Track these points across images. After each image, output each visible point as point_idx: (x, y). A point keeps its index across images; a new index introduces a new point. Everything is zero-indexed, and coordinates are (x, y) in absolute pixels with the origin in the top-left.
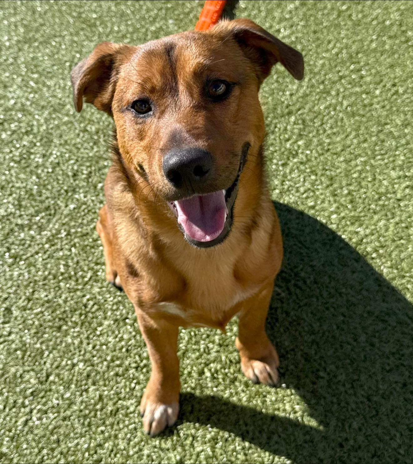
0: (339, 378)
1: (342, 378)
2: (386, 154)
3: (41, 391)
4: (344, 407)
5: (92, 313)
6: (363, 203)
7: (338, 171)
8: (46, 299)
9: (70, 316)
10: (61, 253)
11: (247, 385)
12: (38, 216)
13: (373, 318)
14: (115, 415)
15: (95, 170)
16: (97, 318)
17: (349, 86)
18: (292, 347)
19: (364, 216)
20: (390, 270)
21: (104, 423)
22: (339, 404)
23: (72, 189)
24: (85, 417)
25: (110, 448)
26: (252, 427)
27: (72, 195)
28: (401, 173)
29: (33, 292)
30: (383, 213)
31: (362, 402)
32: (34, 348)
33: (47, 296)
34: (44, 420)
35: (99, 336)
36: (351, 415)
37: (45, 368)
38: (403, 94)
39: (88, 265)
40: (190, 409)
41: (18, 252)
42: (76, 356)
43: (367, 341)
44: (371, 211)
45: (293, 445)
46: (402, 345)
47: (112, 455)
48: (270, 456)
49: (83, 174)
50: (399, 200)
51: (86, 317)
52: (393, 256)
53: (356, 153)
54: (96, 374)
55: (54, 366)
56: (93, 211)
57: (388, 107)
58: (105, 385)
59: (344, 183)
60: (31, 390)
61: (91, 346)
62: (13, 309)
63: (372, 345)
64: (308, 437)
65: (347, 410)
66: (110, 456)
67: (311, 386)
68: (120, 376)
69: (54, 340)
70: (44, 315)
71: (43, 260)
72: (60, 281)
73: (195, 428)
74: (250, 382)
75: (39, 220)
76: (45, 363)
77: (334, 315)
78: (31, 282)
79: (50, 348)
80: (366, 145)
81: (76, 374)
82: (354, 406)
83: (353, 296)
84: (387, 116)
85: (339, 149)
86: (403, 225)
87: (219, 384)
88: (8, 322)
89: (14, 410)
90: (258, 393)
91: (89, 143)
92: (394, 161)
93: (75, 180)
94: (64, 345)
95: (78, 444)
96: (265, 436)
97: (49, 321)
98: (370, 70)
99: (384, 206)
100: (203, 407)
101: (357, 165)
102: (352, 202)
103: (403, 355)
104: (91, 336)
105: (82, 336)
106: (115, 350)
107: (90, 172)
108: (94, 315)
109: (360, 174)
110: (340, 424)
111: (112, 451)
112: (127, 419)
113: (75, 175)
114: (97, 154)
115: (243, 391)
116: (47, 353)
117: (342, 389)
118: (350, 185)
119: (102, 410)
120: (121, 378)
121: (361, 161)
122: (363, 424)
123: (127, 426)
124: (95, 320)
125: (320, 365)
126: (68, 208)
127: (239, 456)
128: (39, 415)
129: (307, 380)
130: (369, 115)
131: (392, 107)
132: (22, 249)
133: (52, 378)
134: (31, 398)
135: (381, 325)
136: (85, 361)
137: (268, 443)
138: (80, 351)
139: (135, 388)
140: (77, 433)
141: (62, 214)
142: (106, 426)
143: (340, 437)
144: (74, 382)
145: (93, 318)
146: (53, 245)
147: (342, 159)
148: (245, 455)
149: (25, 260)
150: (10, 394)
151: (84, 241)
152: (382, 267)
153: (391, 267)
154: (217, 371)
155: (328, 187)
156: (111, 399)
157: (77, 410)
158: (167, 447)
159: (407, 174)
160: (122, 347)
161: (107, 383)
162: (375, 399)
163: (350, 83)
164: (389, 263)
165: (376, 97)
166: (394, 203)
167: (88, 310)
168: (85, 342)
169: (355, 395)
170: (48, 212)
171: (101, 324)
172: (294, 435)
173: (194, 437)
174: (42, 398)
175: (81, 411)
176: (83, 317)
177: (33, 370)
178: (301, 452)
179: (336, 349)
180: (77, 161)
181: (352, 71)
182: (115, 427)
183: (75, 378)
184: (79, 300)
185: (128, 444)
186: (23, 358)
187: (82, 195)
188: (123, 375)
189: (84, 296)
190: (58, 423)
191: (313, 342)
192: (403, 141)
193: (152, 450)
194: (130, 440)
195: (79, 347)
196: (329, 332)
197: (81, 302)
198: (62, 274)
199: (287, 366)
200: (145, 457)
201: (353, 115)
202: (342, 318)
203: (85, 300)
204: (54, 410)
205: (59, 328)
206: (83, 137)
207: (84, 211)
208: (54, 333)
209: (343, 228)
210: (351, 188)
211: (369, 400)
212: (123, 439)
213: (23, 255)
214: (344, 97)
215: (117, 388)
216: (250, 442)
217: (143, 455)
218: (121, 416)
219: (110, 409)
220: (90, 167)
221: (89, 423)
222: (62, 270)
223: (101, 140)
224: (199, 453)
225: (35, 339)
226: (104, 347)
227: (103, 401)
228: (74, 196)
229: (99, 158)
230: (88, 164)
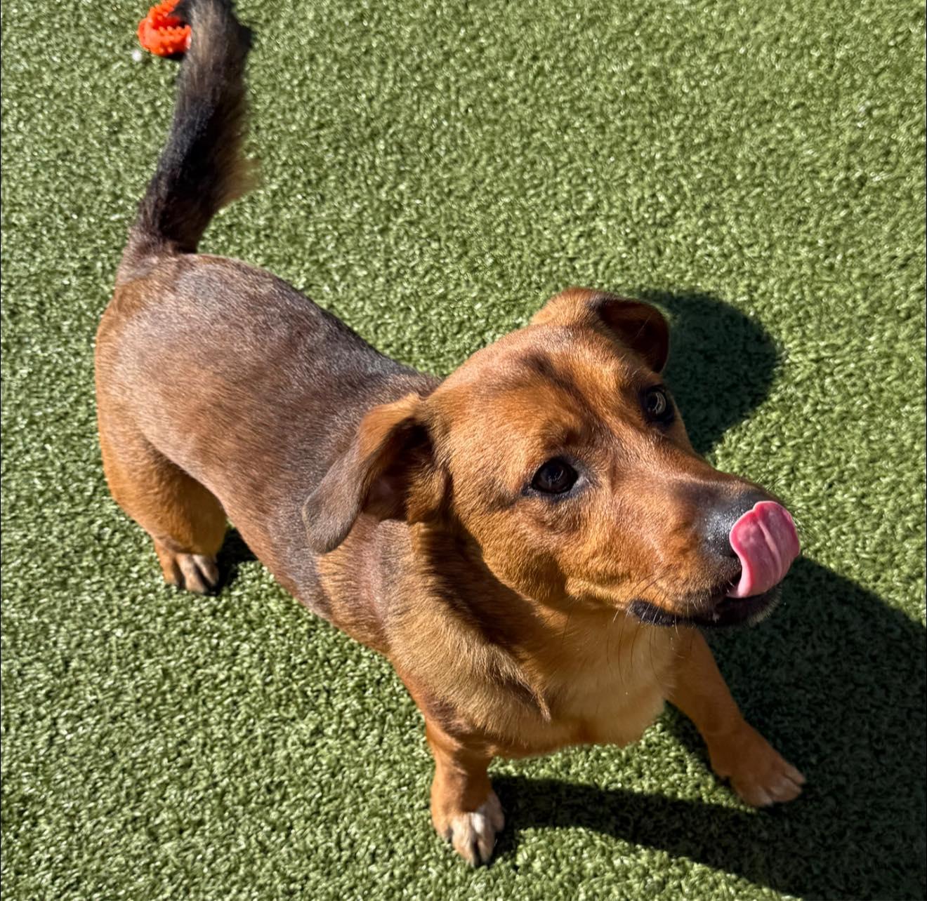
2: (541, 184)
3: (61, 688)
5: (115, 546)
6: (520, 275)
7: (472, 227)
8: (25, 541)
9: (76, 560)
10: (28, 459)
14: (196, 692)
15: (48, 297)
16: (125, 552)
17: (465, 70)
19: (524, 297)
21: (181, 709)
24: (148, 707)
25: (201, 741)
27: (18, 352)
28: (569, 213)
30: (552, 285)
32: (29, 625)
33: (25, 536)
34: (81, 730)
35: (137, 581)
37: (58, 652)
38: (552, 72)
39: (84, 469)
42: (106, 621)
44: (534, 286)
47: (207, 752)
49: (29, 308)
50: (572, 260)
51: (105, 555)
53: (495, 191)
54: (149, 640)
55: (73, 645)
56: (66, 372)
57: (531, 100)
58: (168, 653)
59: (485, 246)
60: (44, 691)
61: (127, 599)
66: (203, 753)
68: (189, 633)
69: (59, 604)
70: (31, 569)
72: (41, 507)
76: (55, 643)
79: (58, 618)
80: (508, 174)
81: (114, 648)
84: (533, 116)
85: (467, 189)
89: (24, 728)
91: (23, 249)
92: (555, 194)
93: (16, 324)
94: (79, 607)
95: (147, 750)
97: (43, 576)
98: (492, 34)
99: (551, 273)
101: (499, 212)
102: (501, 276)
104: (124, 584)
105: (107, 587)
107: (42, 303)
108: (119, 549)
109: (507, 226)
111: (205, 745)
112: (218, 693)
114: (44, 266)
116: (53, 627)
118: (495, 247)
119: (172, 691)
120: (192, 635)
121: (505, 204)
123: (221, 703)
124: (122, 557)
126: (18, 376)
127: (402, 700)
128: (69, 725)
130: (503, 119)
131: (537, 99)
133: (74, 664)
134: (48, 702)
136: (125, 625)
138: (111, 612)
139: (218, 644)
140: (140, 735)
141: (9, 389)
142: (186, 713)
144: (115, 661)
145: (118, 554)
147: (474, 205)
150: (10, 705)
151: (64, 427)
155: (460, 257)
156: (184, 671)
157: (131, 702)
158: (290, 716)
159: (578, 213)
161: (170, 648)
163: (464, 64)
165: (511, 84)
166: (565, 265)
167: (105, 543)
168: (115, 595)
171: (135, 562)
173: (329, 691)
174: (67, 697)
175: (138, 701)
176: (100, 557)
177: (38, 659)
181: (463, 40)
182: (201, 710)
183: (114, 655)
184: (86, 530)
185: (229, 728)
186: (14, 645)
187: (37, 348)
188: (194, 630)
189: (92, 522)
190: (106, 729)
192: (564, 158)
193: (269, 726)
194: (229, 721)
195: (107, 606)
197: (89, 533)
198: (41, 493)
200: (260, 740)
201: (479, 122)
203: (95, 528)
204: (94, 711)
205: (63, 584)
206: (9, 238)
207: (48, 375)
208: (57, 594)
209: (496, 322)
210: (497, 252)
212: (219, 723)
214: (458, 91)
215: (190, 651)
217: (256, 738)
218: (206, 691)
219: (185, 686)
220: (38, 292)
221: (156, 715)
222: (40, 487)
223: (45, 239)
224: (341, 711)
225: (26, 610)
226: (151, 596)
227: (171, 678)
228: (23, 352)
229: (49, 273)
230: (33, 289)
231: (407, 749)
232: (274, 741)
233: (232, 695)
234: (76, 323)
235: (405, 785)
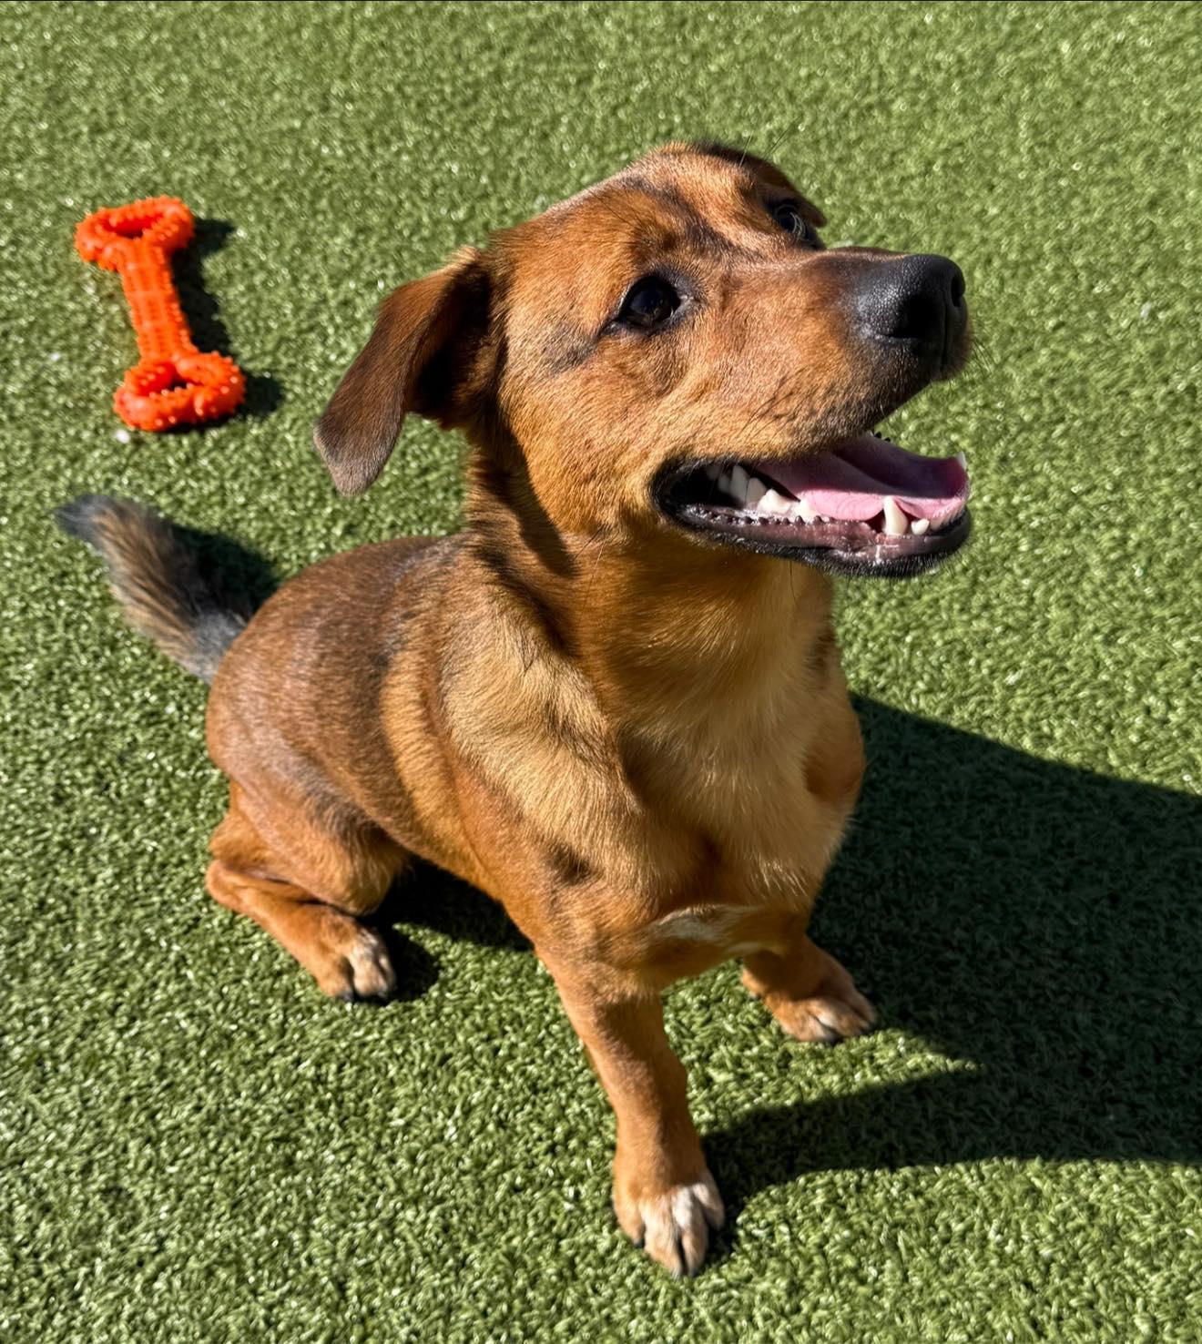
0: (988, 945)
1: (992, 942)
4: (1038, 996)
5: (349, 1088)
8: (201, 1116)
9: (294, 1123)
10: (159, 995)
11: (818, 1056)
12: (25, 937)
13: (966, 803)
14: (575, 1277)
15: (108, 765)
16: (369, 1092)
18: (851, 936)
20: (931, 696)
21: (560, 1308)
22: (1024, 997)
23: (77, 833)
24: (504, 1321)
26: (894, 1133)
29: (152, 1117)
31: (1060, 971)
32: (256, 1241)
33: (198, 1109)
35: (407, 1128)
36: (1061, 1005)
37: (321, 1273)
39: (254, 989)
40: (736, 1168)
41: (35, 1045)
42: (379, 1204)
43: (986, 852)
45: (997, 1121)
46: (1055, 828)
48: (968, 1170)
49: (81, 787)
51: (340, 1104)
52: (918, 669)
54: (463, 1217)
55: (341, 1255)
56: (174, 860)
58: (502, 1228)
61: (402, 1162)
62: (125, 1182)
63: (1001, 853)
64: (1013, 1092)
65: (1048, 1000)
67: (945, 990)
68: (524, 1188)
69: (293, 1197)
70: (226, 1156)
71: (121, 1031)
72: (206, 1061)
73: (774, 1202)
74: (820, 1046)
75: (38, 945)
76: (310, 1260)
77: (888, 833)
78: (128, 1099)
79: (299, 1219)
81: (411, 1242)
82: (1053, 985)
83: (898, 779)
86: (893, 602)
87: (761, 1085)
88: (135, 1220)
90: (855, 1061)
93: (69, 811)
94: (329, 1195)
96: (931, 1136)
100: (764, 1150)
103: (1071, 845)
104: (386, 1140)
105: (361, 1151)
106: (470, 1140)
107: (99, 775)
110: (1053, 1034)
112: (608, 1270)
113: (59, 800)
114: (85, 726)
115: (819, 1072)
116: (296, 1236)
117: (1007, 965)
119: (533, 1285)
120: (529, 1191)
122: (1095, 1011)
123: (621, 1284)
124: (368, 1101)
125: (931, 940)
126: (99, 883)
129: (931, 982)
132: (38, 1036)
133: (353, 1285)
135: (991, 811)
136: (415, 1201)
137: (948, 1145)
138: (383, 1187)
139: (577, 1194)
141: (91, 904)
142: (570, 1314)
143: (1070, 1058)
145: (360, 1098)
146: (124, 986)
148: (917, 1194)
149: (70, 1055)
151: (201, 938)
152: (914, 700)
153: (930, 691)
154: (737, 1062)
156: (540, 1249)
157: (474, 1318)
158: (743, 1274)
160: (484, 1125)
161: (503, 1219)
162: (1081, 951)
164: (921, 685)
167: (332, 1086)
168: (380, 1160)
169: (1040, 963)
170: (50, 916)
171: (389, 1102)
172: (986, 1102)
173: (789, 1221)
175: (485, 1314)
176: (333, 1110)
177: (291, 1292)
178: (1022, 1128)
179: (939, 895)
180: (41, 763)
182: (595, 1302)
184: (294, 1076)
185: (652, 1320)
186: (242, 1280)
187: (115, 838)
188: (530, 1181)
189: (298, 1062)
191: (886, 904)
193: (715, 1299)
194: (648, 1310)
195: (373, 1180)
196: (903, 868)
197: (300, 1078)
198: (200, 1041)
199: (870, 976)
200: (710, 1326)
202: (908, 831)
203: (307, 1069)
205: (289, 1164)
207: (147, 871)
208: (284, 1182)
211: (1072, 960)
212: (633, 1315)
213: (54, 1045)
215: (536, 1216)
216: (911, 1164)
217: (702, 1323)
218: (590, 1271)
219: (550, 1271)
220: (89, 762)
221: (524, 1329)
222: (193, 1031)
223: (72, 691)
224: (820, 1247)
225: (241, 1218)
226: (439, 1147)
227: (525, 1265)
228: (95, 849)
229: (95, 732)
230: (78, 759)
231: (953, 1279)
232: (731, 1322)
233: (632, 1268)
234: (164, 791)
235: (978, 1333)
